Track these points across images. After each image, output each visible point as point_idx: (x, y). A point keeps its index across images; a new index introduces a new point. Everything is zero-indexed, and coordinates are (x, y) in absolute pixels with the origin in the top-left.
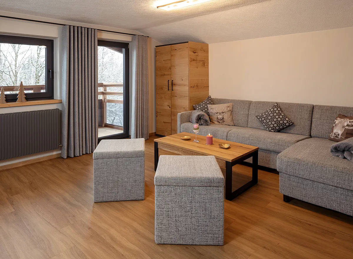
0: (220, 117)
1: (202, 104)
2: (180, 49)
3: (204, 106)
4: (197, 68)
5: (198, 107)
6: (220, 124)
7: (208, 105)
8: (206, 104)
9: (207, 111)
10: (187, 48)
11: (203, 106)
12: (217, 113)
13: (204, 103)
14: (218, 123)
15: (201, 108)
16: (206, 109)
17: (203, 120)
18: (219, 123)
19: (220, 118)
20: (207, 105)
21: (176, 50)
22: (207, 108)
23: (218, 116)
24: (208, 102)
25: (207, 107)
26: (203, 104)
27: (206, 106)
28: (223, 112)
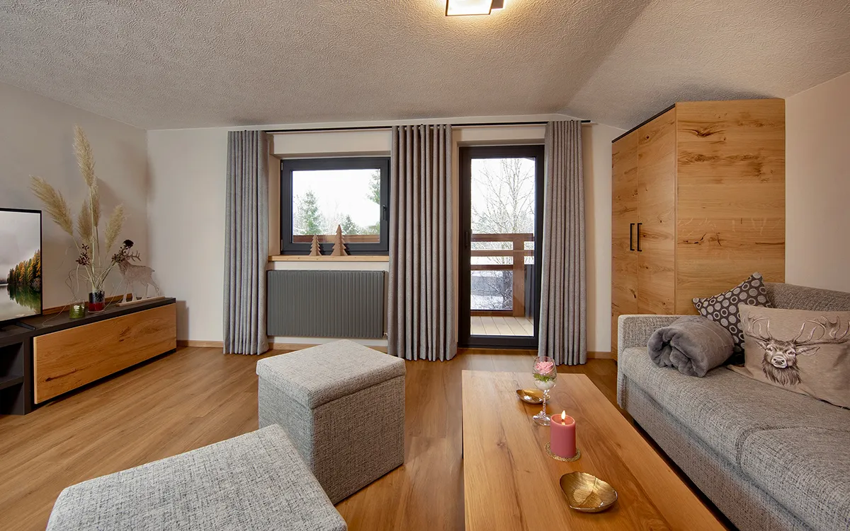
0: (780, 357)
1: (720, 299)
2: (656, 132)
3: (725, 305)
4: (719, 181)
5: (706, 308)
6: (777, 384)
7: (742, 306)
8: (734, 300)
9: (735, 324)
10: (672, 124)
11: (722, 307)
12: (769, 340)
13: (728, 295)
14: (769, 381)
15: (715, 310)
16: (732, 319)
17: (676, 352)
18: (774, 378)
19: (780, 363)
20: (736, 305)
21: (648, 137)
22: (735, 315)
23: (771, 353)
24: (743, 296)
25: (738, 311)
26: (725, 299)
27: (733, 309)
28: (795, 343)
